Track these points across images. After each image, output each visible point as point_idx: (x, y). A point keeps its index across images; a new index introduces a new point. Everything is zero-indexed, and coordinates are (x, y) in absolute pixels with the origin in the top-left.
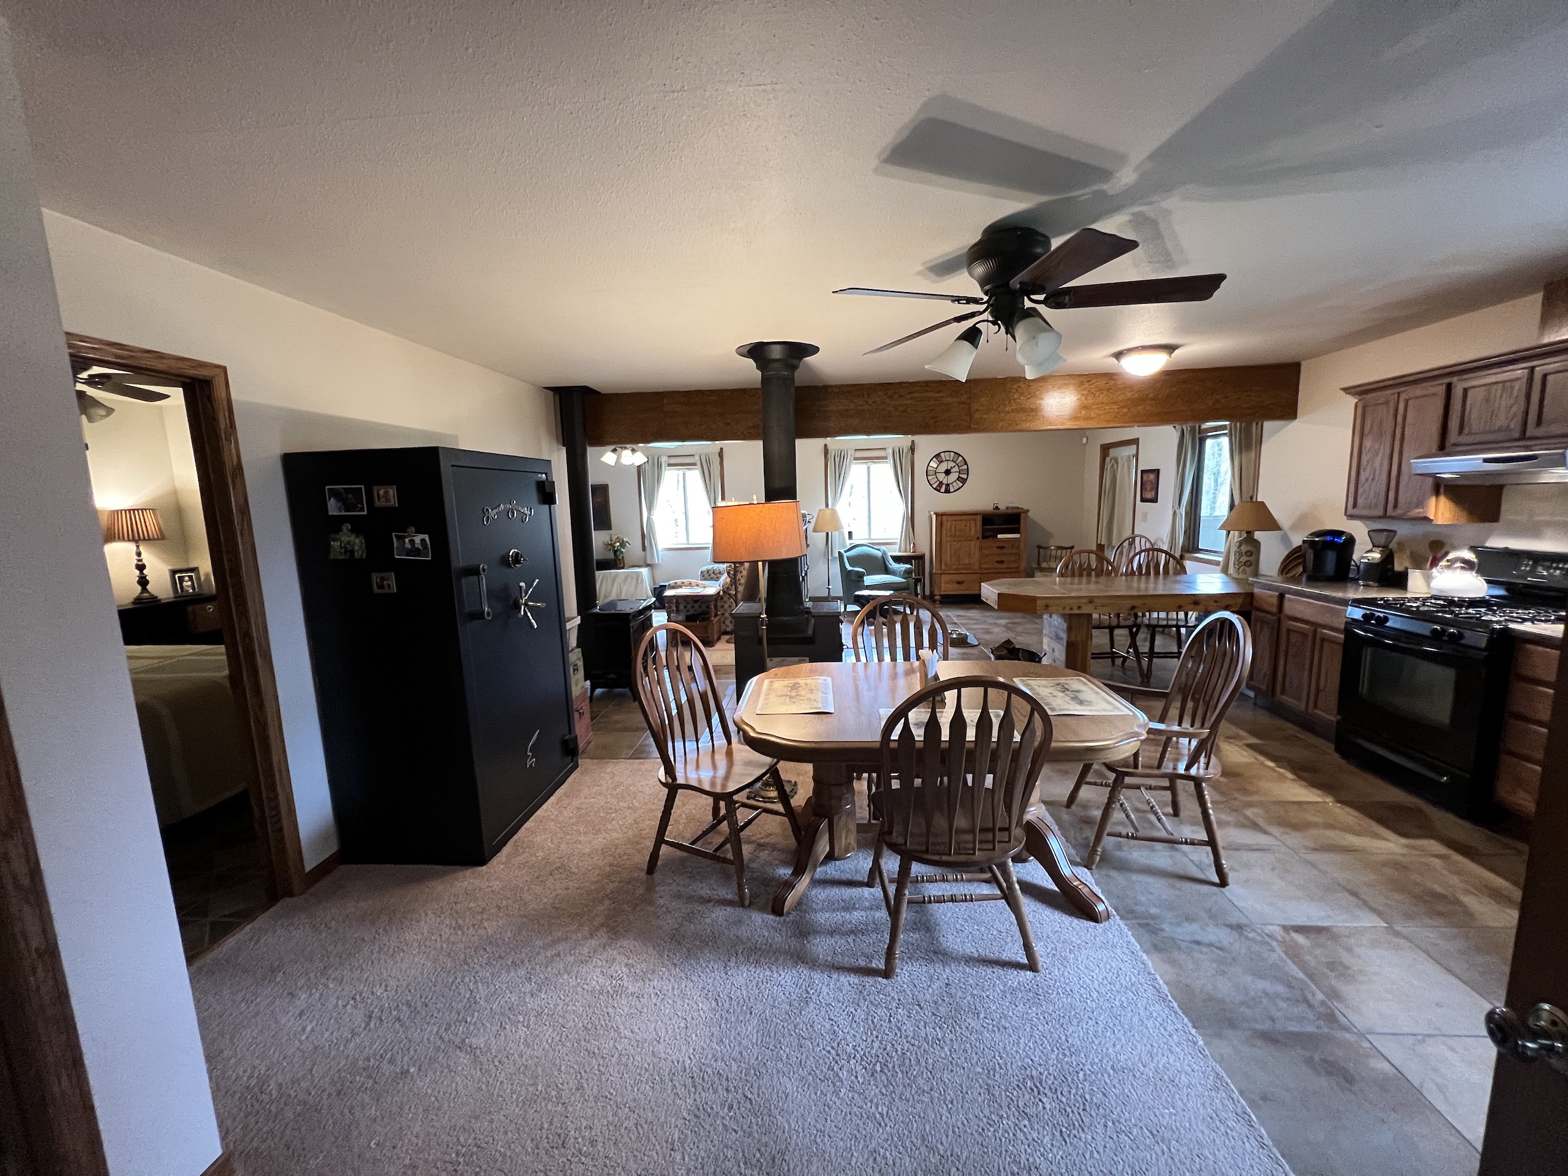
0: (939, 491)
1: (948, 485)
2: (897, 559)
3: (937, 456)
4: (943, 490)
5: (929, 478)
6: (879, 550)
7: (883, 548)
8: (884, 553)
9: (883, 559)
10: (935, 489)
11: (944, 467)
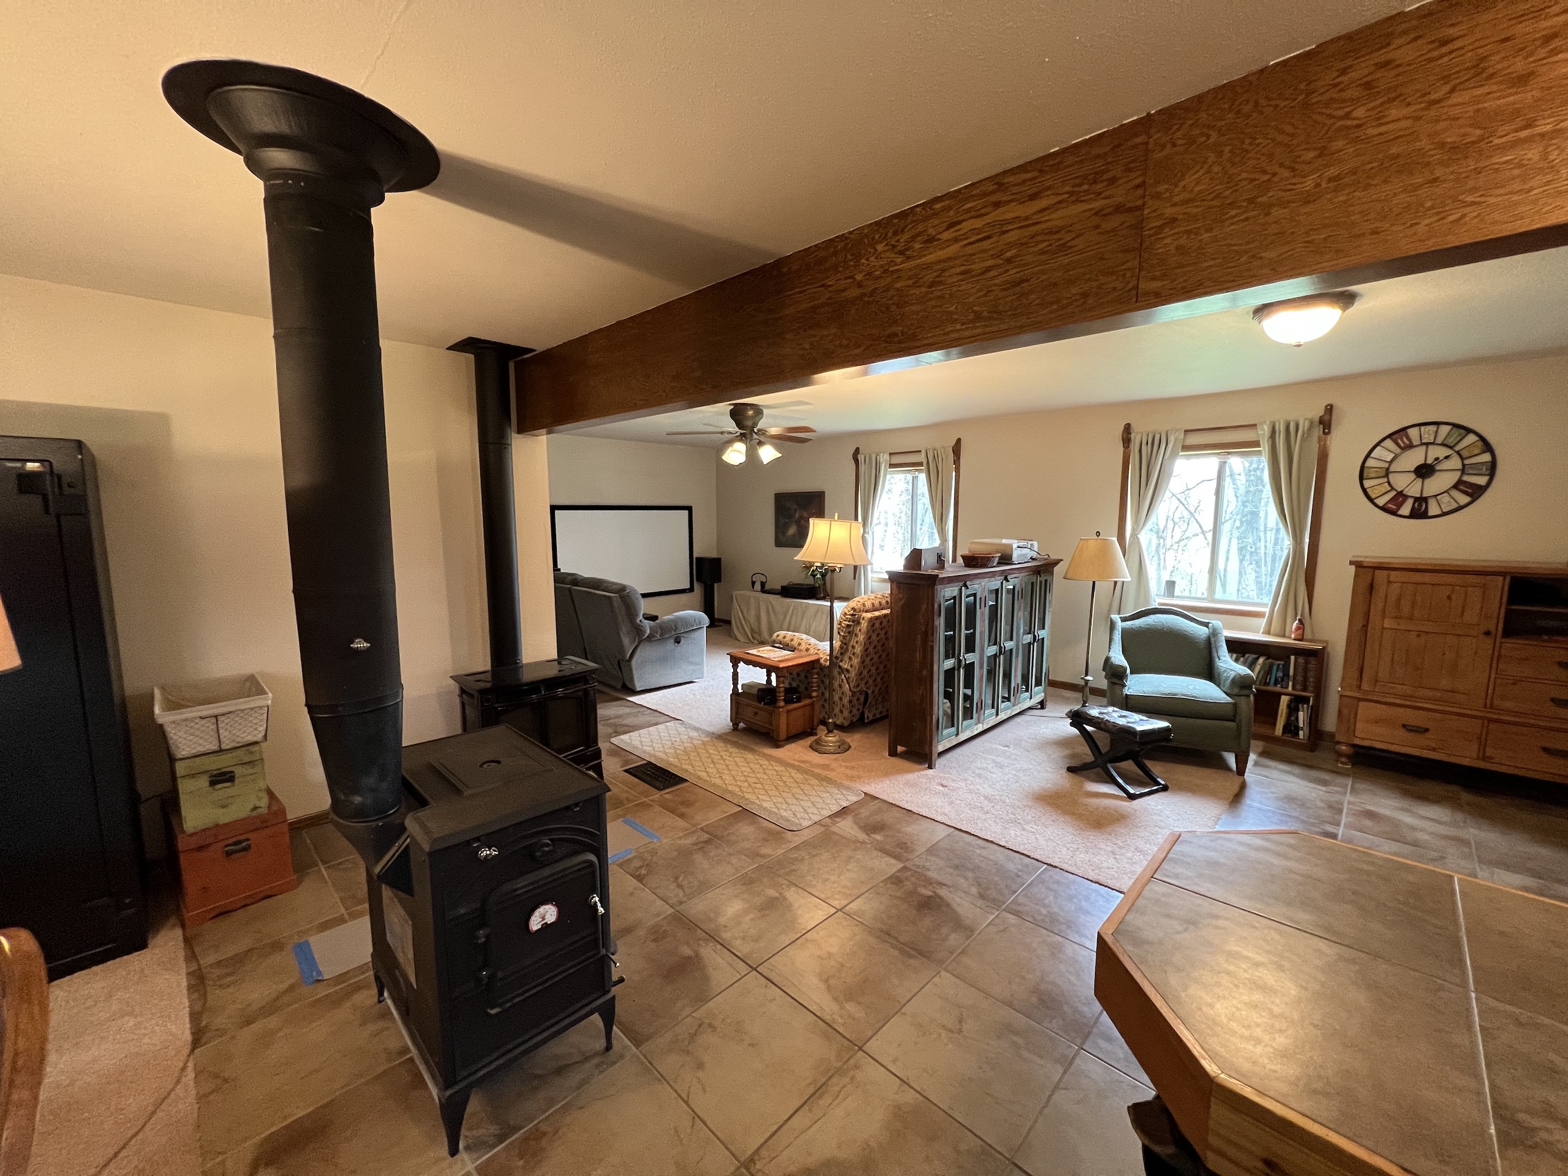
0: (1393, 513)
1: (1422, 500)
2: (1238, 648)
3: (1398, 435)
4: (1406, 510)
5: (1367, 484)
6: (1206, 625)
7: (1216, 622)
8: (1215, 633)
9: (1208, 646)
10: (1383, 509)
11: (1415, 458)
